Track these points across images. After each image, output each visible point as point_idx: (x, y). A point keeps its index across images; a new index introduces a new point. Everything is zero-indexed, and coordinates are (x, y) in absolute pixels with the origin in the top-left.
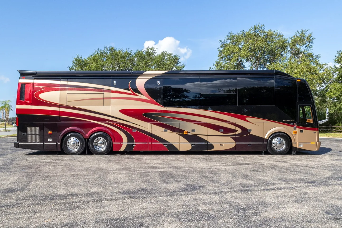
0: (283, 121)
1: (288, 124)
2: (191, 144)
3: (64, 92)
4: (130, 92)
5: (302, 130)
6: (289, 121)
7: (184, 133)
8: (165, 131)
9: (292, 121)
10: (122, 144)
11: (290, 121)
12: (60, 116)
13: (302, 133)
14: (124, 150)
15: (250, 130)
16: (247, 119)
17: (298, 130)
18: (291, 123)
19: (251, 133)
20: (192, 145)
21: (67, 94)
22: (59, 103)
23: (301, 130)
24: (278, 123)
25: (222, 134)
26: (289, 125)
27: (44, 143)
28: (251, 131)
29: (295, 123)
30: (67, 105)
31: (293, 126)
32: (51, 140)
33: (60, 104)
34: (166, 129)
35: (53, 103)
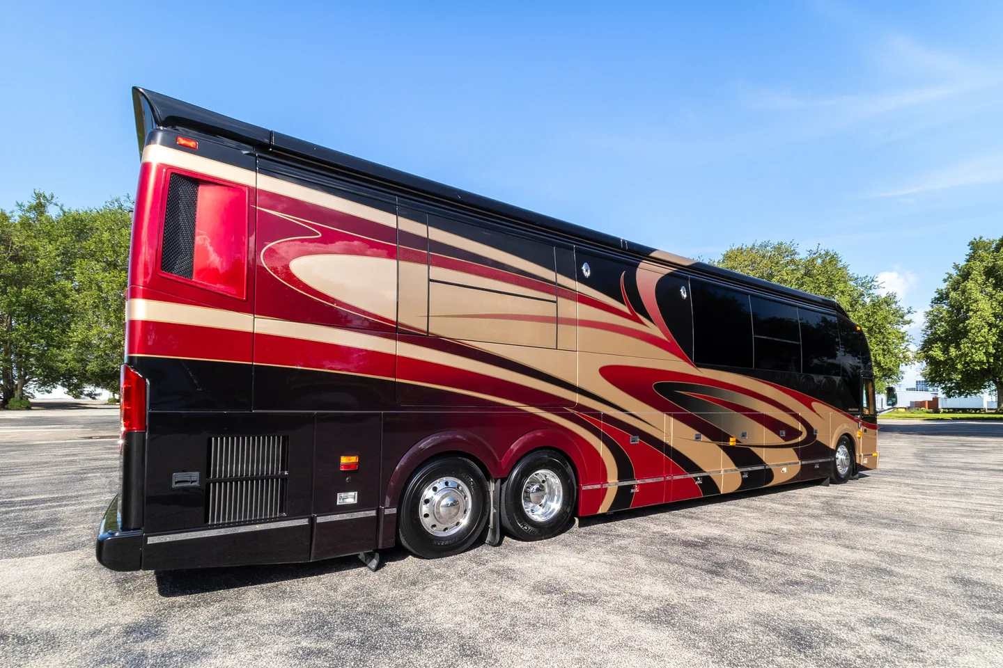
0: (850, 409)
1: (853, 416)
3: (416, 271)
4: (626, 309)
6: (854, 410)
7: (731, 444)
8: (698, 438)
9: (857, 411)
10: (606, 489)
12: (397, 380)
14: (610, 509)
16: (814, 404)
18: (856, 414)
19: (819, 438)
20: (742, 473)
21: (430, 280)
22: (395, 320)
24: (844, 414)
25: (783, 441)
27: (312, 520)
28: (818, 433)
30: (428, 332)
31: (858, 421)
32: (350, 498)
33: (397, 323)
34: (698, 433)
35: (364, 312)
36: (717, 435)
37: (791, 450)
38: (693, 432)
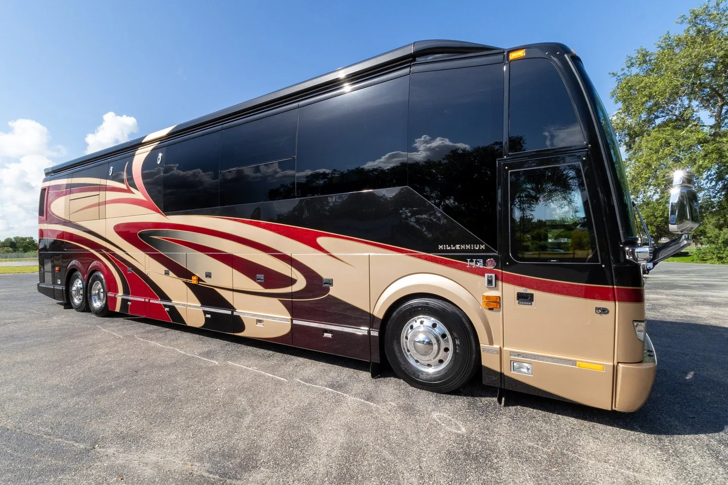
1: (458, 260)
2: (203, 311)
4: (123, 186)
5: (529, 291)
6: (463, 247)
8: (167, 273)
9: (479, 251)
10: (117, 298)
11: (468, 247)
12: (64, 240)
13: (525, 307)
14: (120, 311)
15: (330, 282)
16: (321, 241)
17: (509, 291)
18: (472, 258)
19: (333, 292)
20: (205, 313)
21: (70, 200)
23: (522, 290)
24: (420, 257)
25: (262, 288)
26: (463, 268)
27: (54, 287)
28: (331, 284)
29: (490, 257)
30: (69, 221)
31: (481, 273)
32: (59, 282)
33: (64, 219)
34: (167, 269)
35: (57, 216)
36: (183, 273)
37: (276, 301)
38: (163, 269)
